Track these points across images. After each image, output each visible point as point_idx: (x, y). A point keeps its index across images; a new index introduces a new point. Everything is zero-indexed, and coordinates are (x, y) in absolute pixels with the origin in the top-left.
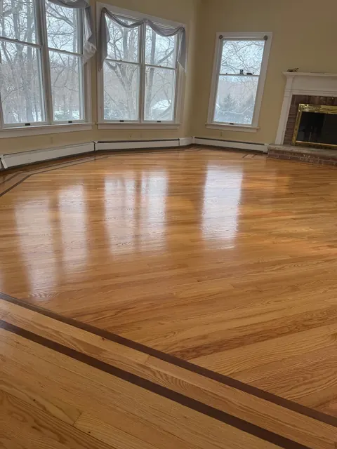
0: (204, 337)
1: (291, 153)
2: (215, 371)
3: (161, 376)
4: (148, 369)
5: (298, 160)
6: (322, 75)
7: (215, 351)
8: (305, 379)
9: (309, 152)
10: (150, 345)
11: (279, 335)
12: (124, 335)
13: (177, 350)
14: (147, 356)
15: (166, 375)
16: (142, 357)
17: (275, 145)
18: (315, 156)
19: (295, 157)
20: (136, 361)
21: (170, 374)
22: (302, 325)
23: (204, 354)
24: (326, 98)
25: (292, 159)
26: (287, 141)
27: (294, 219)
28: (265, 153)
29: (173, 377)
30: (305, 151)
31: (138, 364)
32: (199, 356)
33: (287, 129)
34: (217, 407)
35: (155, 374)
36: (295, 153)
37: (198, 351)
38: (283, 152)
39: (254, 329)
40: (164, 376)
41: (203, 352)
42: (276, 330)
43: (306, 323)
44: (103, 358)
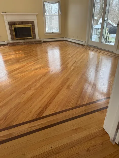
0: (40, 108)
1: (16, 43)
2: (50, 114)
3: (38, 126)
4: (33, 127)
5: (19, 45)
6: (15, 14)
7: (46, 109)
8: (69, 101)
9: (22, 41)
10: (26, 120)
11: (56, 95)
12: (15, 124)
13: (36, 116)
14: (29, 124)
15: (39, 124)
16: (27, 125)
17: (9, 41)
18: (24, 42)
19: (18, 44)
20: (27, 128)
21: (40, 123)
22: (59, 90)
23: (44, 112)
24: (20, 22)
25: (17, 45)
26: (13, 39)
27: (34, 64)
28: (7, 45)
29: (41, 123)
30: (21, 41)
31: (28, 128)
32: (43, 113)
33: (11, 35)
34: (58, 121)
35: (36, 127)
36: (17, 43)
37: (42, 112)
38: (13, 43)
39: (50, 97)
40: (39, 125)
41: (43, 112)
42: (54, 95)
43: (59, 89)
44: (15, 135)
